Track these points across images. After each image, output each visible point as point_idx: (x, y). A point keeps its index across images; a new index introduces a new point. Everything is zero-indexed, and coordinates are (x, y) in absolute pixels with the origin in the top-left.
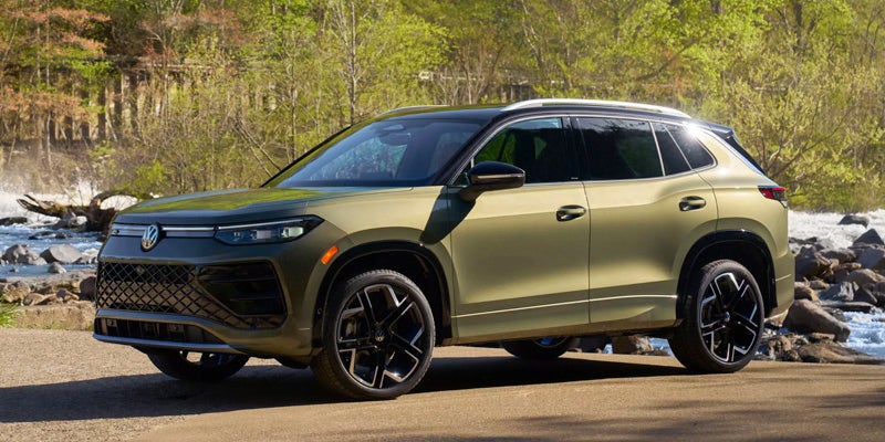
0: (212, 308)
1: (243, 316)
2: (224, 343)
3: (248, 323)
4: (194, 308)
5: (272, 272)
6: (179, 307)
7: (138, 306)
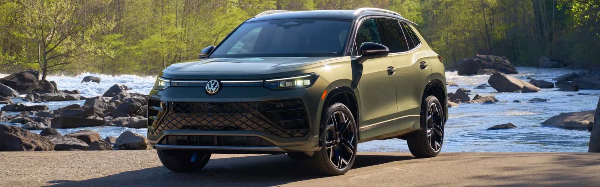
0: (267, 126)
1: (285, 130)
2: (275, 146)
3: (289, 134)
4: (255, 126)
5: (302, 105)
6: (243, 126)
7: (208, 127)
